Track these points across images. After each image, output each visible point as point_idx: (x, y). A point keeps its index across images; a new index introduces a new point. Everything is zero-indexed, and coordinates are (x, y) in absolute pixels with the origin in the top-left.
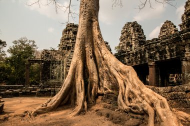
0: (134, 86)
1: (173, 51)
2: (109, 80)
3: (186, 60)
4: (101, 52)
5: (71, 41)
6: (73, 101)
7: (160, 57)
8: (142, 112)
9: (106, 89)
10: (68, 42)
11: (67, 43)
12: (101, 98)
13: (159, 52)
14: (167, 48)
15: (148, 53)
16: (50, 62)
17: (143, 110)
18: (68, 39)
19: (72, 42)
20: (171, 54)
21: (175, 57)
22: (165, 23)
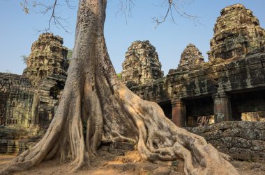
0: (161, 127)
1: (203, 85)
2: (121, 122)
3: (219, 97)
4: (109, 82)
5: (46, 61)
6: (63, 153)
7: (187, 92)
8: (175, 157)
9: (114, 135)
10: (42, 62)
11: (40, 65)
12: (106, 149)
13: (186, 86)
14: (197, 81)
15: (172, 86)
16: (7, 94)
17: (176, 154)
18: (42, 58)
19: (48, 64)
20: (201, 90)
21: (207, 93)
22: (188, 47)
